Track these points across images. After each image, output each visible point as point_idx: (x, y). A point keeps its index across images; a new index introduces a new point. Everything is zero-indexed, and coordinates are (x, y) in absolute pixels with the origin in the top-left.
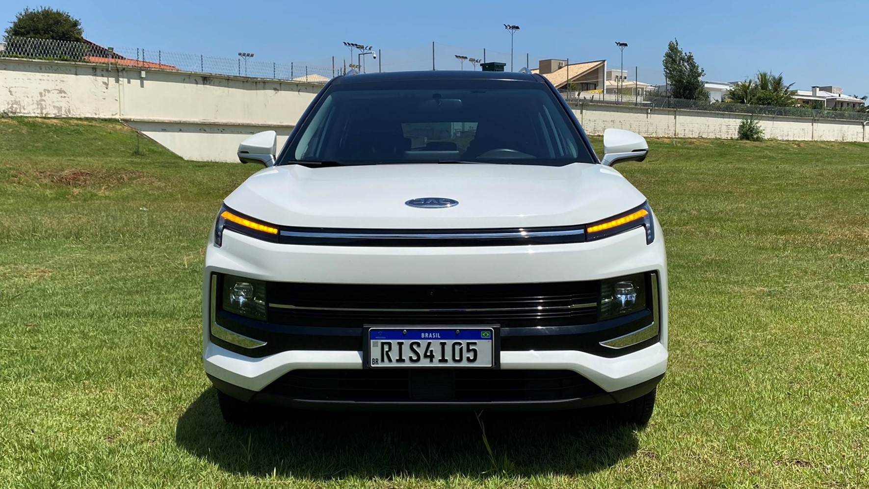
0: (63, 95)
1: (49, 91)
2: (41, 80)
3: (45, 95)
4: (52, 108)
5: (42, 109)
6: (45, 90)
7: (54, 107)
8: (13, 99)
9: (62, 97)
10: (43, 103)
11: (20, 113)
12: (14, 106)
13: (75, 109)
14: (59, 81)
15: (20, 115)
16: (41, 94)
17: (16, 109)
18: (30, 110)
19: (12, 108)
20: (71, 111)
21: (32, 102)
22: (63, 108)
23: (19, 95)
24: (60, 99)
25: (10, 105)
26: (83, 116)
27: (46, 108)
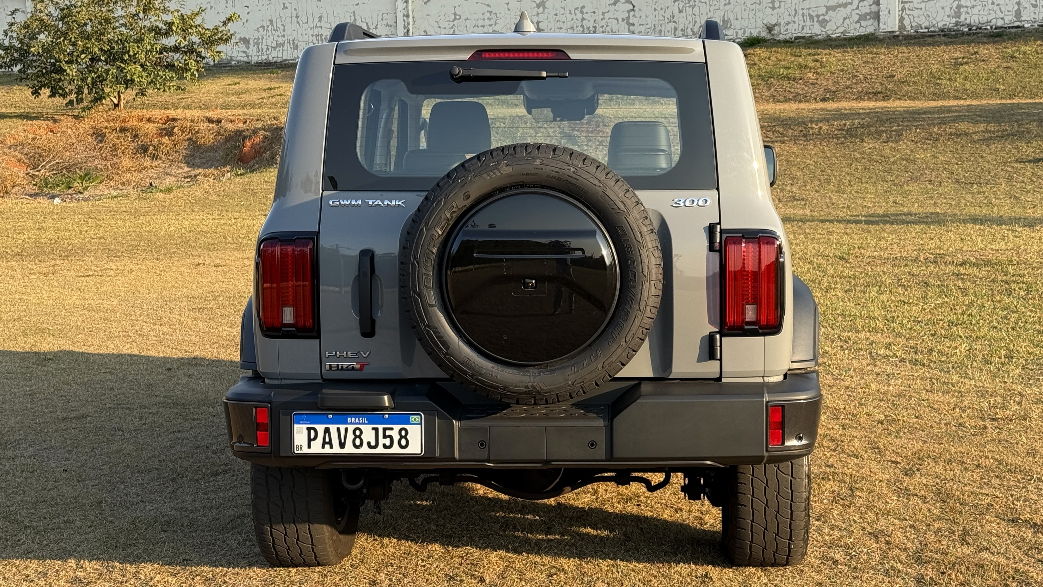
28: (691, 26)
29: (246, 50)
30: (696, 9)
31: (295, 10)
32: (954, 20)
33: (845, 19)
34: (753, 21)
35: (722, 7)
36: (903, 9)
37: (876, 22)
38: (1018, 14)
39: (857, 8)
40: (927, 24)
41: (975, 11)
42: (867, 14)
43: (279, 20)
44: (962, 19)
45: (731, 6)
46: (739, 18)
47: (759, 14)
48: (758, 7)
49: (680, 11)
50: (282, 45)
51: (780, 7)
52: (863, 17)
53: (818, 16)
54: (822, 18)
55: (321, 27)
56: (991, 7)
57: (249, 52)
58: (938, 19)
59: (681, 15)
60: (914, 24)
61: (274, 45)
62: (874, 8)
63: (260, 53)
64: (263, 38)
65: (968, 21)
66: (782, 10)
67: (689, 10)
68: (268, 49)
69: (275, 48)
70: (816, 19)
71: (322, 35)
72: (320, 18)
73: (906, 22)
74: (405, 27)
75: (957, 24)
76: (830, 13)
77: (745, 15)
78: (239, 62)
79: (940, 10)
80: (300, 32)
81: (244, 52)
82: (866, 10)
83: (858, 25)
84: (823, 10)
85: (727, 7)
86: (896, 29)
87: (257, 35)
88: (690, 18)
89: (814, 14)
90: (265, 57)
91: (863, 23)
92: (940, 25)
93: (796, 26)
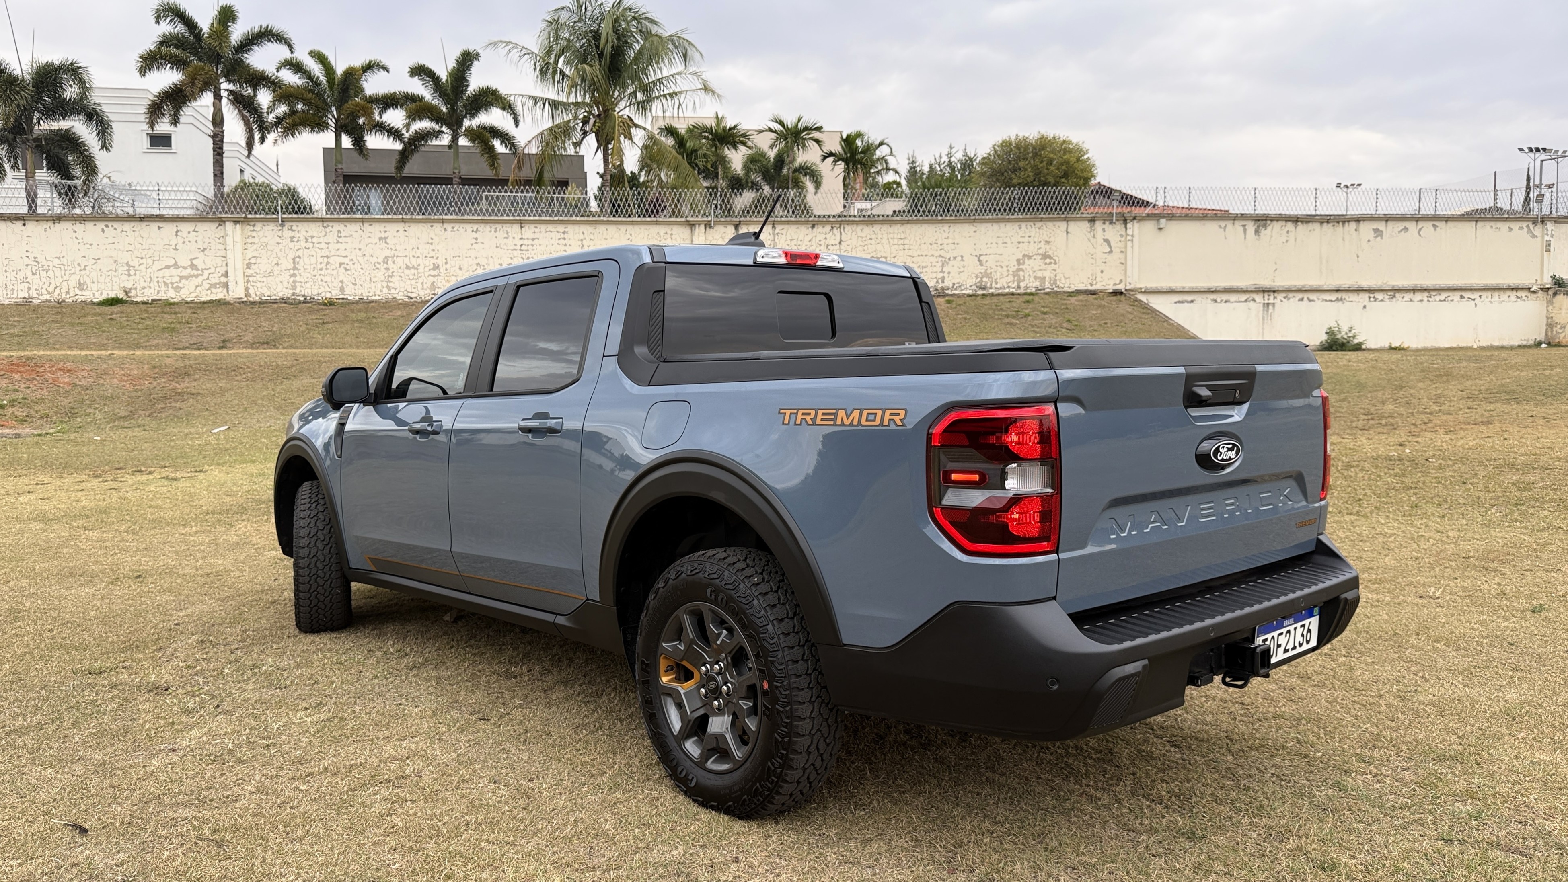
0: (1048, 261)
1: (1029, 257)
2: (1019, 243)
3: (1024, 263)
4: (1032, 279)
5: (1019, 281)
6: (1024, 256)
7: (1036, 278)
8: (983, 271)
9: (1046, 264)
10: (1021, 273)
11: (991, 288)
12: (984, 279)
13: (1063, 279)
14: (1043, 243)
15: (991, 291)
16: (1018, 261)
17: (987, 283)
18: (1003, 282)
19: (981, 281)
20: (1058, 283)
21: (1005, 274)
22: (1047, 279)
23: (991, 262)
24: (1044, 266)
25: (979, 279)
26: (1073, 288)
27: (1024, 280)
28: (45, 286)
30: (51, 273)
32: (291, 292)
33: (197, 287)
34: (109, 285)
35: (78, 272)
36: (248, 281)
37: (225, 291)
38: (342, 289)
39: (208, 279)
40: (269, 293)
41: (308, 285)
42: (216, 284)
44: (298, 291)
45: (87, 272)
46: (95, 281)
47: (117, 279)
48: (116, 274)
49: (33, 274)
51: (135, 274)
52: (213, 286)
53: (172, 283)
54: (175, 285)
56: (320, 283)
58: (278, 290)
59: (35, 277)
60: (258, 293)
62: (223, 280)
65: (303, 293)
66: (137, 277)
67: (44, 274)
70: (170, 286)
73: (251, 291)
75: (294, 294)
76: (183, 281)
77: (102, 280)
79: (280, 284)
82: (213, 281)
83: (209, 292)
84: (177, 279)
85: (83, 272)
86: (243, 296)
88: (44, 280)
89: (168, 282)
91: (213, 290)
92: (280, 295)
93: (152, 291)
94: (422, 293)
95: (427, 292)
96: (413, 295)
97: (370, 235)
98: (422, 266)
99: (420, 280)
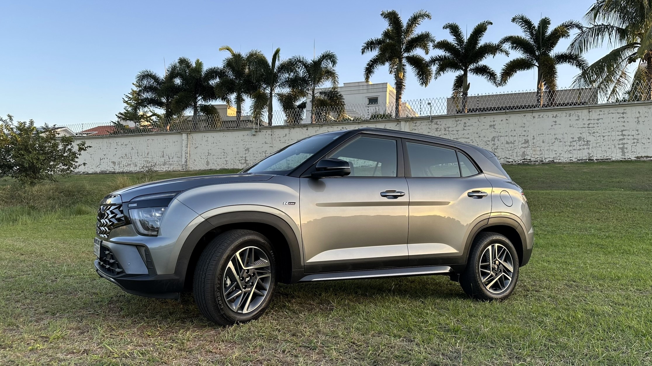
29: (114, 167)
31: (137, 150)
43: (129, 154)
50: (130, 165)
55: (148, 157)
57: (115, 167)
61: (127, 165)
63: (120, 168)
64: (122, 162)
68: (123, 166)
69: (127, 166)
71: (148, 161)
72: (148, 153)
74: (185, 158)
78: (110, 172)
80: (139, 159)
81: (113, 168)
87: (119, 160)
90: (122, 170)
94: (516, 159)
95: (519, 158)
96: (510, 160)
97: (484, 124)
98: (517, 141)
99: (516, 151)
